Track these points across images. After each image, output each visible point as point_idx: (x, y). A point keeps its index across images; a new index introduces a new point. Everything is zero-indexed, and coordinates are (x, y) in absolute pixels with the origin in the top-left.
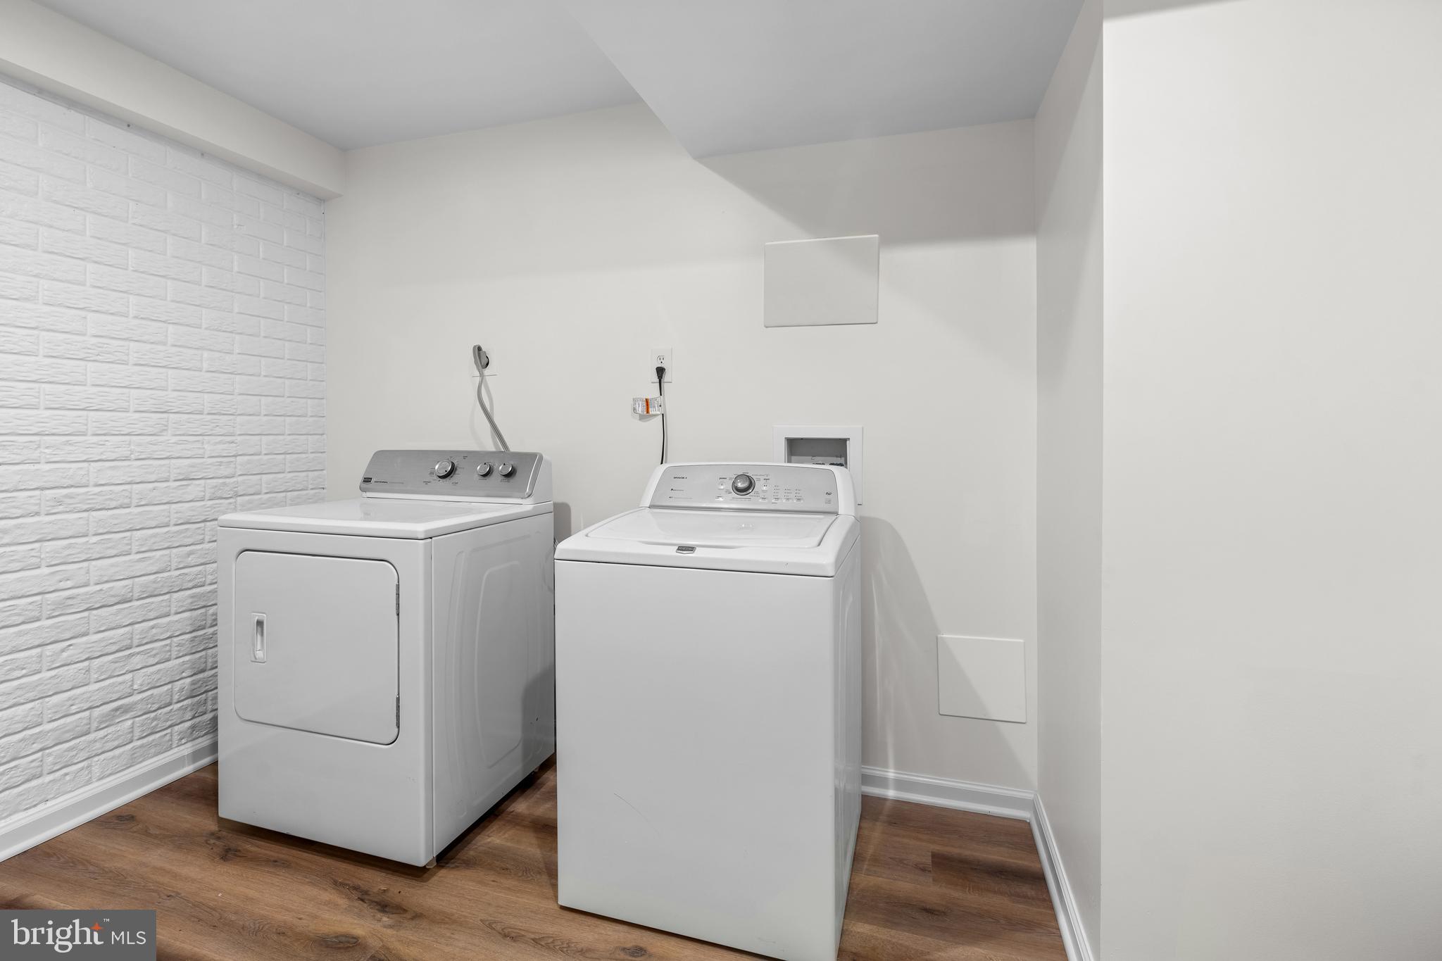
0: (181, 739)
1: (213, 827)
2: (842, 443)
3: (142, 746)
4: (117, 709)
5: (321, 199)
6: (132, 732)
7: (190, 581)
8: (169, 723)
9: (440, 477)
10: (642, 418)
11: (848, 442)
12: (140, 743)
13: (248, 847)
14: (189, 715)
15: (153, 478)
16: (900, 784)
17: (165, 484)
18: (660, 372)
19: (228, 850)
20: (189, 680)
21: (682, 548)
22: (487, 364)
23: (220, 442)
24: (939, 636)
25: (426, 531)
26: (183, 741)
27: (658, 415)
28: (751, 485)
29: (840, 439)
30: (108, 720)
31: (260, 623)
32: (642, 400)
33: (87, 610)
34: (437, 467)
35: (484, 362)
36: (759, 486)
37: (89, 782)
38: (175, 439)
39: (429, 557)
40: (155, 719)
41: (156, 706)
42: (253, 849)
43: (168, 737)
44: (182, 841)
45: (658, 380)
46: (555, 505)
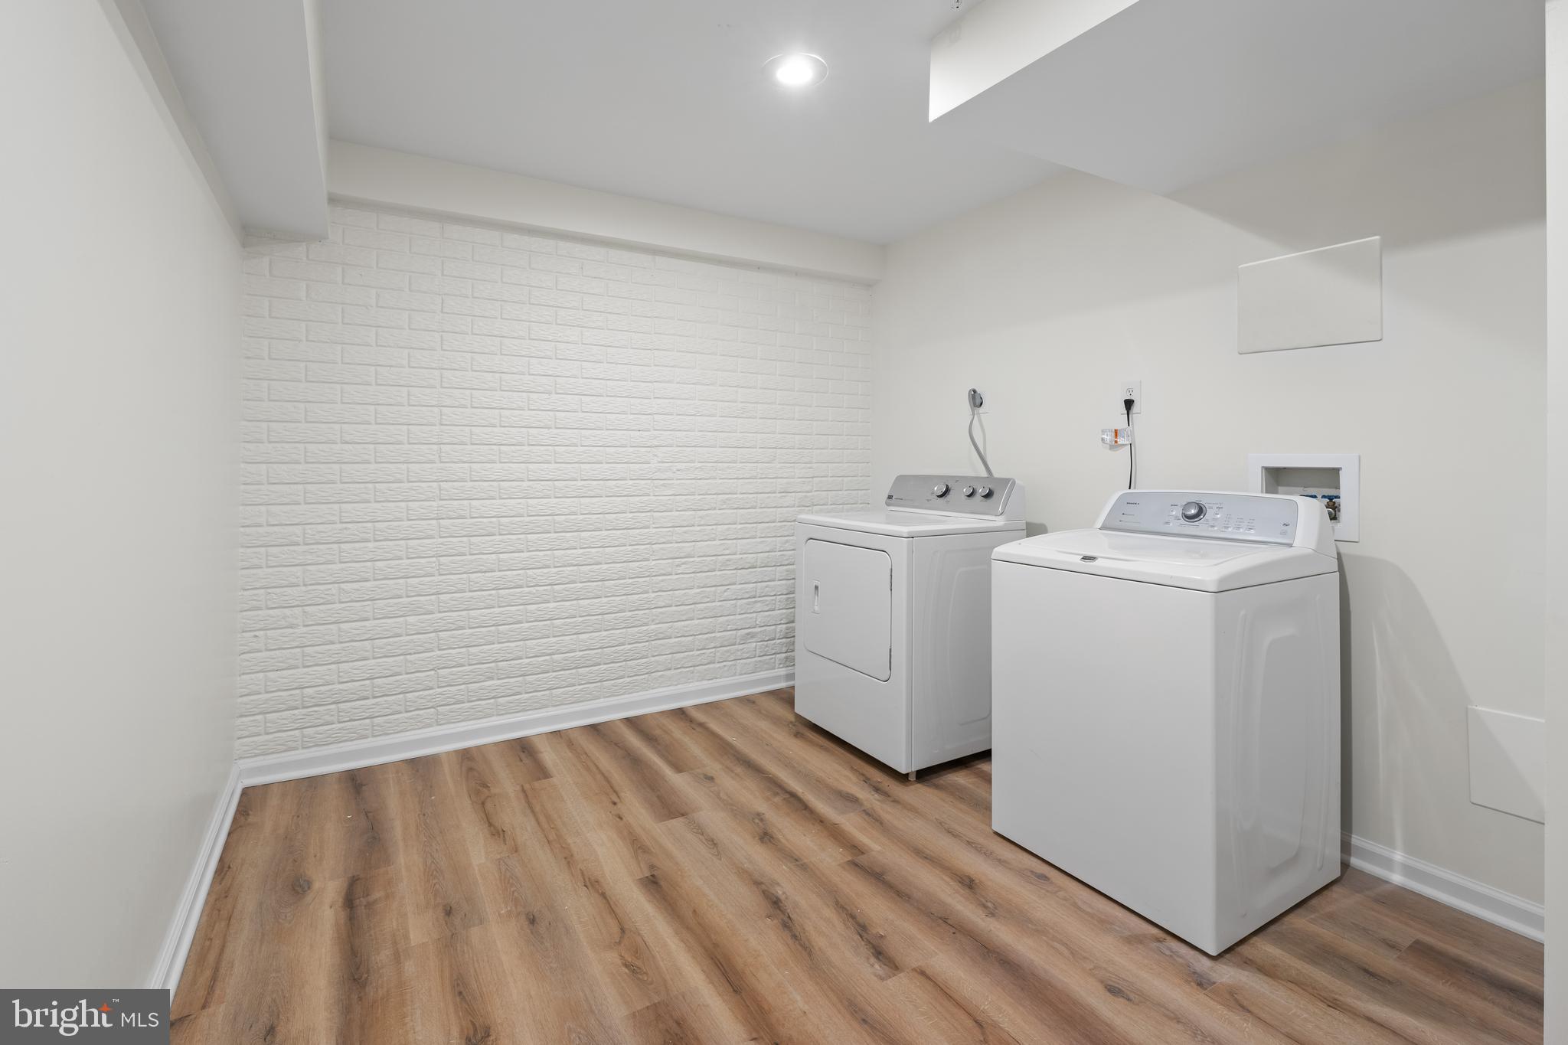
0: (780, 664)
1: (792, 718)
2: (1335, 472)
3: (760, 661)
4: (748, 634)
5: (869, 285)
6: (755, 651)
7: (787, 560)
8: (773, 652)
9: (938, 496)
10: (1112, 447)
11: (1340, 472)
12: (759, 659)
13: (809, 734)
14: (784, 650)
15: (768, 490)
16: (1409, 871)
17: (774, 495)
18: (1129, 404)
19: (798, 733)
20: (784, 626)
21: (1085, 558)
22: (981, 404)
23: (804, 468)
24: (1469, 707)
25: (909, 532)
26: (781, 666)
27: (1126, 445)
28: (1201, 511)
29: (1334, 469)
30: (745, 639)
31: (816, 588)
32: (1110, 431)
33: (736, 569)
34: (936, 489)
35: (978, 401)
36: (1209, 514)
37: (735, 675)
38: (779, 466)
39: (911, 552)
40: (767, 646)
41: (767, 638)
42: (812, 737)
43: (773, 661)
44: (776, 721)
45: (1126, 412)
46: (1028, 524)
